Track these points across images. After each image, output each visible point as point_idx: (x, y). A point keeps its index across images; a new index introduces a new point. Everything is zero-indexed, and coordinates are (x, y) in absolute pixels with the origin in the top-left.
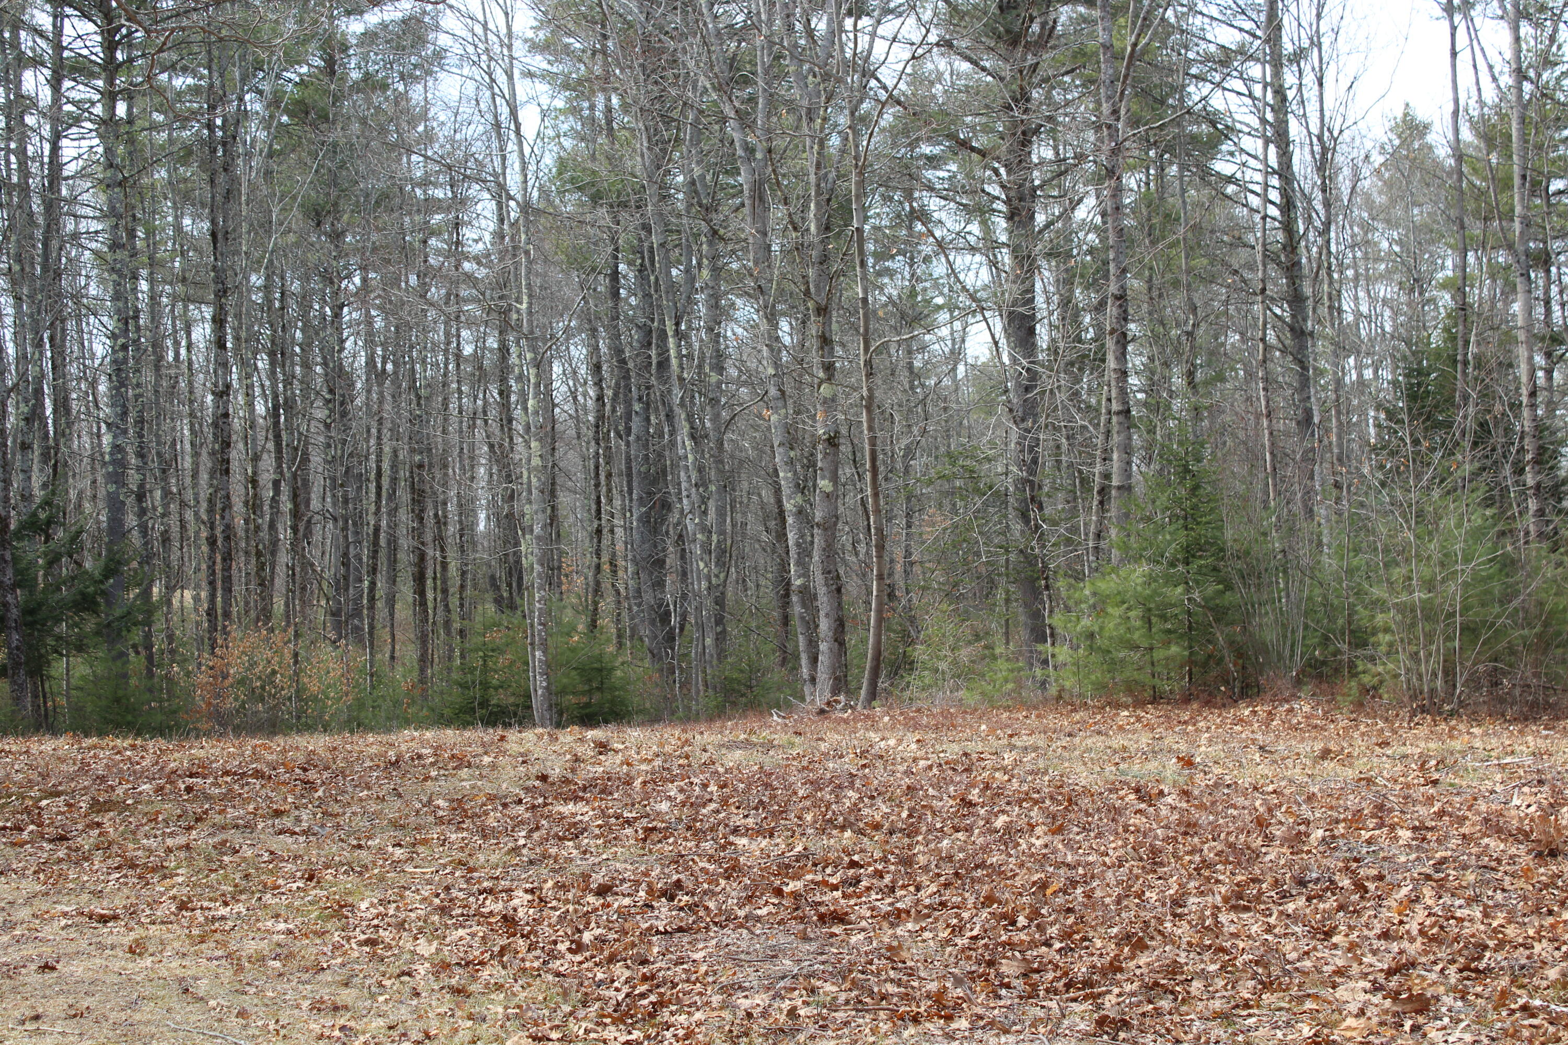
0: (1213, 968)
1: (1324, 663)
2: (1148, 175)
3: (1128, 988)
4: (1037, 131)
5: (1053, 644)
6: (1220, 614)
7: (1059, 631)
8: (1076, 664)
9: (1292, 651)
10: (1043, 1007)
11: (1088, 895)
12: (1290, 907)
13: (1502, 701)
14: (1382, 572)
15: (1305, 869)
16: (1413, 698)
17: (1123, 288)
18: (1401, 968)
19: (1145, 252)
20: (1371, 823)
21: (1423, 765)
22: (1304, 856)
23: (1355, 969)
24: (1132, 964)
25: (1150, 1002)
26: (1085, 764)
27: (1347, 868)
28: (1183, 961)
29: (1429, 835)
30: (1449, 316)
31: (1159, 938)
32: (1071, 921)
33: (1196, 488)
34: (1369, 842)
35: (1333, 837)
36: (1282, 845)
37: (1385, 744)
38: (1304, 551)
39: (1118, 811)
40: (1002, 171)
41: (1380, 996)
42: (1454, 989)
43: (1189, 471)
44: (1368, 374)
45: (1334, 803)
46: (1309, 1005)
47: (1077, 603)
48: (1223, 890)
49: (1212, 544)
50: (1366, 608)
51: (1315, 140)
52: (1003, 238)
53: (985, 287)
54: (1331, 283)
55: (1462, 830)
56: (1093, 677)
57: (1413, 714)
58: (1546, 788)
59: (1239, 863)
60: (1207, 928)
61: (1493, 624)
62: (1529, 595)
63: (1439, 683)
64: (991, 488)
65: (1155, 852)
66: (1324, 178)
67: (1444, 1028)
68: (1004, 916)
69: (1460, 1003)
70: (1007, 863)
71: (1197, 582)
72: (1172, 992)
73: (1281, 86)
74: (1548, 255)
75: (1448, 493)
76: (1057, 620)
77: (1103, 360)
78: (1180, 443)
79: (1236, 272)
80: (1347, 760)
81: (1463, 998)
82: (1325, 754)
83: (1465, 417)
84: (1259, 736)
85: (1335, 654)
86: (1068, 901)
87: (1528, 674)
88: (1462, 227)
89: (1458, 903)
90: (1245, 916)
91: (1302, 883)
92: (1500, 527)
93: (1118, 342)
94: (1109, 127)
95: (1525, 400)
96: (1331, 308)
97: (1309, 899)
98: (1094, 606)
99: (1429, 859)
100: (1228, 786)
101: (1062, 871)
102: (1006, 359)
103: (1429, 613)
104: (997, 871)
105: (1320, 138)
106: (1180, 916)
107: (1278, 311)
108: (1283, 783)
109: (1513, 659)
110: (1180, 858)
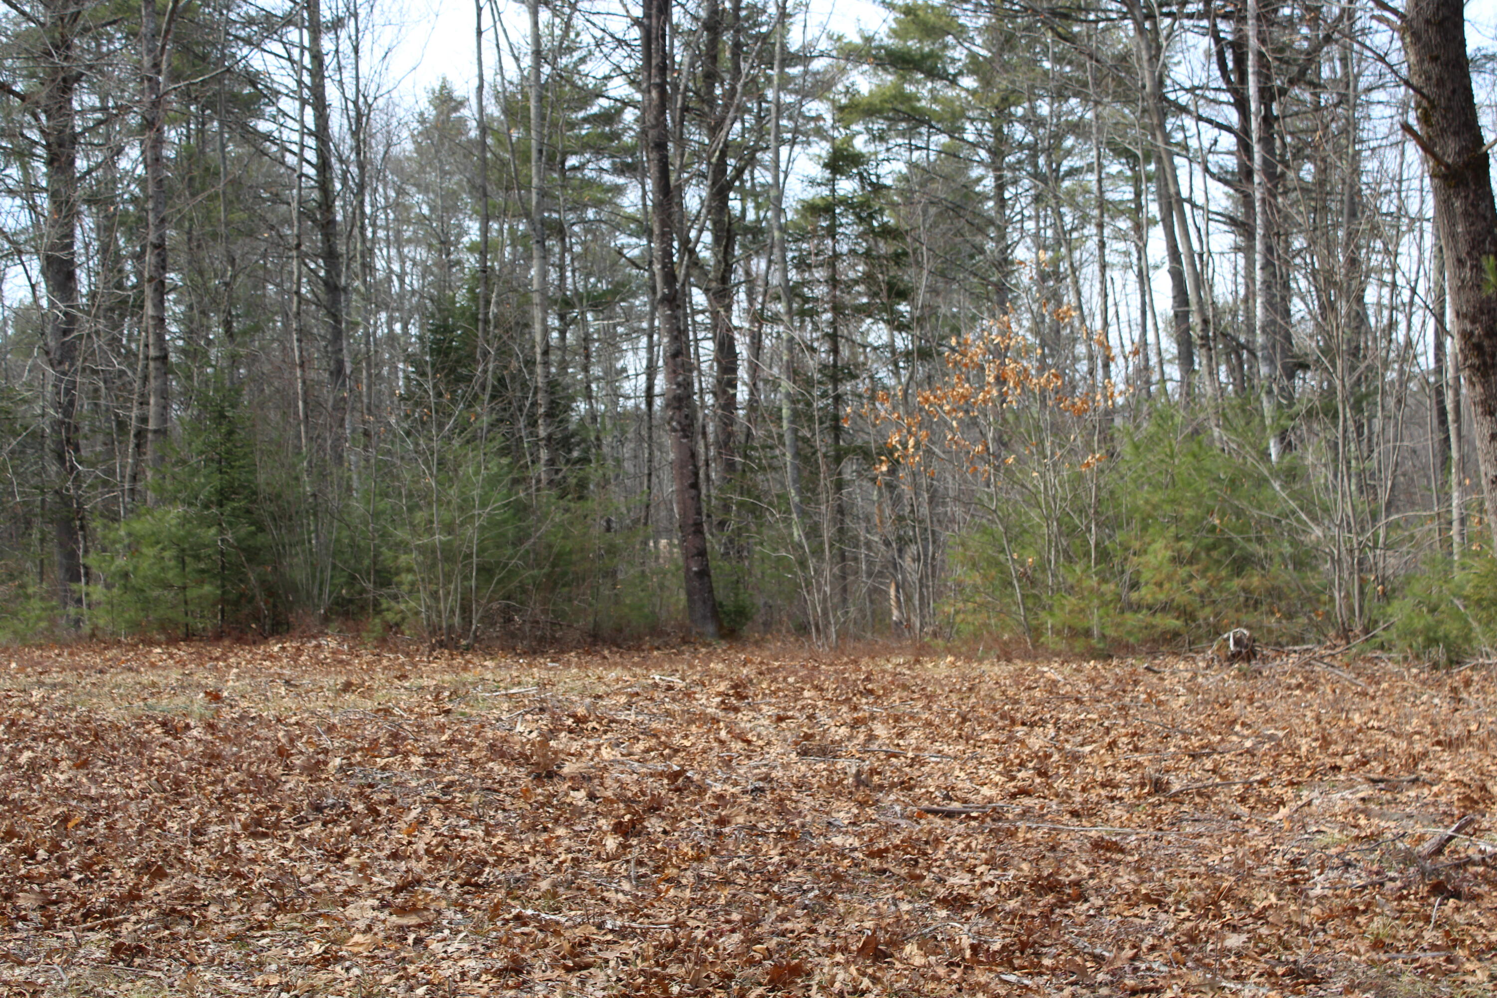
0: (230, 892)
1: (351, 601)
2: (189, 130)
3: (145, 915)
4: (78, 78)
5: (87, 583)
6: (252, 554)
7: (94, 570)
8: (111, 603)
9: (321, 589)
10: (59, 937)
11: (110, 827)
12: (307, 832)
13: (513, 635)
14: (405, 516)
15: (323, 795)
16: (433, 633)
17: (162, 237)
18: (408, 885)
19: (184, 204)
20: (386, 751)
21: (437, 696)
22: (323, 784)
23: (365, 888)
24: (150, 892)
25: (167, 928)
26: (113, 699)
27: (361, 793)
28: (200, 887)
29: (439, 761)
30: (473, 277)
31: (178, 866)
32: (91, 852)
33: (230, 433)
34: (383, 769)
35: (350, 765)
36: (301, 774)
37: (403, 677)
38: (333, 494)
39: (144, 745)
40: (43, 117)
41: (387, 912)
42: (455, 903)
43: (225, 417)
44: (398, 327)
45: (353, 732)
46: (320, 924)
47: (114, 542)
48: (243, 818)
49: (245, 487)
50: (390, 549)
51: (351, 106)
52: (44, 184)
53: (25, 230)
54: (364, 241)
55: (469, 756)
56: (127, 616)
57: (432, 648)
58: (546, 716)
59: (260, 792)
60: (226, 855)
61: (506, 565)
62: (539, 538)
63: (457, 620)
64: (26, 429)
65: (178, 783)
66: (358, 141)
67: (444, 940)
68: (24, 850)
69: (459, 916)
70: (30, 798)
71: (230, 524)
72: (189, 918)
73: (319, 52)
74: (562, 225)
75: (468, 442)
76: (92, 560)
77: (142, 307)
78: (216, 390)
79: (272, 227)
80: (368, 693)
81: (462, 911)
82: (347, 687)
83: (485, 371)
84: (287, 672)
85: (360, 594)
86: (90, 834)
87: (538, 611)
88: (485, 195)
89: (462, 823)
90: (263, 842)
91: (318, 809)
92: (515, 474)
93: (156, 290)
94: (150, 79)
95: (539, 358)
96: (364, 265)
97: (325, 824)
98: (129, 546)
99: (437, 783)
100: (253, 719)
101: (84, 805)
102: (44, 303)
103: (449, 554)
104: (20, 806)
105: (355, 103)
106: (200, 844)
107: (313, 266)
108: (306, 715)
109: (524, 597)
110: (203, 789)
